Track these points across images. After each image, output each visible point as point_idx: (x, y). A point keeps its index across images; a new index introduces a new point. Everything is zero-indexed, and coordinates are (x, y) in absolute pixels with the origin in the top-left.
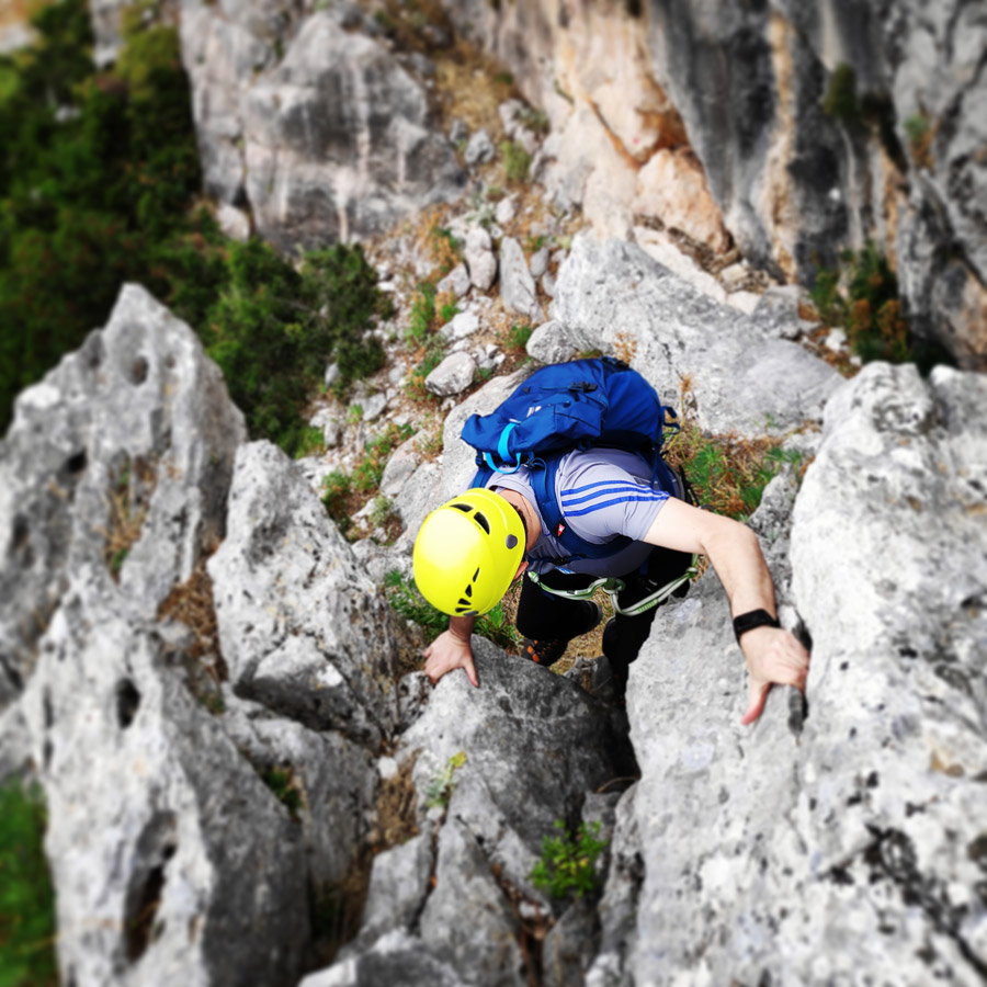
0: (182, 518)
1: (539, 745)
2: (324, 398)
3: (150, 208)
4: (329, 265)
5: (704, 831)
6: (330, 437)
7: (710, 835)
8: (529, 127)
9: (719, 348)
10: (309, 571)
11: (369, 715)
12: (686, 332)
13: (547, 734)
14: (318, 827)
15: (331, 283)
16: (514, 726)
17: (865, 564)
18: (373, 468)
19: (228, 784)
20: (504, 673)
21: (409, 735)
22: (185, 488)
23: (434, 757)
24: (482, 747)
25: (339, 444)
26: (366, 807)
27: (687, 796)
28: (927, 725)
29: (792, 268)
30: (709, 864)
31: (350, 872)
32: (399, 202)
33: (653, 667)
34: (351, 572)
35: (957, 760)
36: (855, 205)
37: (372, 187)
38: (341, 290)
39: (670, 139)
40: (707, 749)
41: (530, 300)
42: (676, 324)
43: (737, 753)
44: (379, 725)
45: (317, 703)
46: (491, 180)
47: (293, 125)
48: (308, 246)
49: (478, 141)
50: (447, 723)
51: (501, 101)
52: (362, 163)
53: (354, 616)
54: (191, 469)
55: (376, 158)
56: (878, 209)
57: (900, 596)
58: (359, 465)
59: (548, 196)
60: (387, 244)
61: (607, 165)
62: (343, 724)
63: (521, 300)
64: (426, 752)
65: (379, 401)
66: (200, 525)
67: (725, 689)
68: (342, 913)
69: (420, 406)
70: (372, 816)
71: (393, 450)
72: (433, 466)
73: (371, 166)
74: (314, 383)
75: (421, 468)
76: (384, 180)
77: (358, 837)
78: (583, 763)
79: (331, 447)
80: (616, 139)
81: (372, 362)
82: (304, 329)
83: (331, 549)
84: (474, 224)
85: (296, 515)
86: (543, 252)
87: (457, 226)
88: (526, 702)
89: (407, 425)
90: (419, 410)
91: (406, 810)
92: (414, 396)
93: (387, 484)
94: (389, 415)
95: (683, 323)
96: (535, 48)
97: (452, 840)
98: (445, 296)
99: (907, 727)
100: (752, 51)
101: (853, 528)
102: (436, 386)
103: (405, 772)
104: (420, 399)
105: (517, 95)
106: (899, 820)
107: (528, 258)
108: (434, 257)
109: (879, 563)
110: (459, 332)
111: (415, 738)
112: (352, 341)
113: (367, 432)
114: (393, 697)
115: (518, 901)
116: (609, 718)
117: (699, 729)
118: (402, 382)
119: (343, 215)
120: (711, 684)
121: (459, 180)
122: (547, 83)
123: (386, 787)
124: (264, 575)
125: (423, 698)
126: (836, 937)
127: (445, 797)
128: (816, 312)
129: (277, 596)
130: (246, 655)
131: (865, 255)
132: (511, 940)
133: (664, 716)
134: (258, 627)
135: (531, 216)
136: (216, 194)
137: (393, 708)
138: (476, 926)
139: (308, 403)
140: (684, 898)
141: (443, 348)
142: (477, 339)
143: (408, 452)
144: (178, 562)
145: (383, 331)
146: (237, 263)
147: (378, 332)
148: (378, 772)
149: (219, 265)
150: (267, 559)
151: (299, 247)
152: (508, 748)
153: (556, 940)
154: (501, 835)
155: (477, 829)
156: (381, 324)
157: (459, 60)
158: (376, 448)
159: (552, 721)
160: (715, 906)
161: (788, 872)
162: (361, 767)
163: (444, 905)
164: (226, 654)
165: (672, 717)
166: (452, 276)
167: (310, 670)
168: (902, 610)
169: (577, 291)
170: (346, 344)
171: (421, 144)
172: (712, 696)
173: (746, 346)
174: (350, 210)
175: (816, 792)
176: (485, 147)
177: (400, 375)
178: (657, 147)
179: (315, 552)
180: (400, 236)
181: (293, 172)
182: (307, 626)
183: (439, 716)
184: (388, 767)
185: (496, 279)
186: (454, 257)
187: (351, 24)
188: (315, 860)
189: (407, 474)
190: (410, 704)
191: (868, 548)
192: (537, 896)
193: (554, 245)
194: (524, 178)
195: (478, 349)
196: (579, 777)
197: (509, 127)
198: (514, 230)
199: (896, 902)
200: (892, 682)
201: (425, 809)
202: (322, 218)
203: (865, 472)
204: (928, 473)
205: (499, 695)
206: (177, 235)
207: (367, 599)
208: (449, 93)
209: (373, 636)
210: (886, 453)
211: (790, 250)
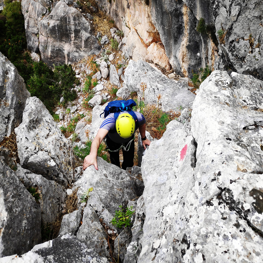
0: (8, 118)
1: (115, 187)
2: (60, 106)
3: (11, 52)
4: (62, 70)
5: (164, 200)
6: (61, 117)
7: (166, 200)
8: (118, 35)
9: (168, 90)
10: (47, 134)
11: (64, 176)
12: (159, 86)
13: (118, 184)
14: (46, 206)
15: (62, 75)
16: (108, 181)
17: (214, 117)
18: (73, 126)
19: (14, 189)
20: (106, 167)
21: (76, 183)
22: (9, 109)
23: (83, 189)
24: (98, 187)
25: (63, 119)
26: (62, 203)
27: (159, 190)
28: (236, 157)
29: (187, 74)
30: (166, 208)
31: (56, 221)
32: (82, 53)
33: (149, 157)
34: (61, 137)
35: (245, 168)
36: (204, 57)
37: (75, 49)
38: (65, 77)
39: (156, 40)
40: (165, 177)
41: (117, 82)
42: (157, 83)
43: (174, 177)
44: (67, 179)
45: (48, 171)
46: (108, 49)
47: (53, 31)
48: (56, 65)
49: (104, 38)
50: (88, 179)
51: (111, 28)
52: (72, 42)
53: (61, 148)
54: (12, 104)
55: (76, 41)
56: (210, 57)
57: (225, 125)
58: (69, 125)
59: (123, 54)
60: (78, 65)
61: (139, 46)
62: (56, 178)
63: (115, 82)
64: (81, 187)
65: (75, 108)
66: (14, 120)
67: (171, 161)
68: (52, 232)
69: (86, 109)
70: (64, 206)
71: (78, 121)
72: (90, 125)
73: (74, 43)
74: (57, 102)
75: (86, 126)
76: (78, 47)
77: (59, 211)
78: (128, 193)
79: (61, 120)
80: (142, 39)
81: (74, 97)
82: (54, 87)
83: (54, 129)
84: (103, 60)
85: (44, 119)
86: (121, 69)
87: (98, 61)
88: (112, 175)
89: (83, 114)
90: (86, 110)
91: (74, 204)
92: (85, 106)
93: (77, 130)
94: (78, 112)
95: (158, 83)
96: (120, 14)
97: (88, 211)
98: (94, 80)
99: (230, 158)
100: (178, 15)
101: (211, 108)
102: (91, 104)
103: (75, 193)
104: (87, 107)
105: (115, 26)
106: (228, 185)
107: (117, 70)
108: (91, 69)
109: (219, 117)
110: (98, 90)
111: (78, 184)
112: (68, 91)
113: (71, 116)
114: (72, 172)
115: (107, 229)
116: (136, 181)
117: (163, 172)
118: (82, 103)
119: (66, 56)
120: (166, 160)
121: (99, 48)
122: (124, 24)
123: (69, 197)
124: (32, 133)
125: (82, 174)
126: (208, 222)
127: (86, 200)
128: (193, 84)
129: (36, 139)
130: (25, 155)
131: (206, 70)
132: (105, 239)
133: (153, 169)
134: (30, 148)
135: (118, 59)
136: (31, 49)
137: (72, 175)
138: (94, 235)
139: (55, 108)
140: (158, 219)
141: (93, 94)
142: (103, 91)
143: (83, 122)
144: (6, 131)
145: (77, 88)
146: (36, 68)
147: (75, 89)
148: (66, 193)
149: (31, 69)
150: (34, 130)
151: (54, 65)
152: (106, 187)
153: (118, 240)
154: (103, 210)
155: (96, 209)
156: (76, 87)
157: (100, 16)
158: (74, 120)
159: (119, 181)
160: (168, 220)
161: (192, 205)
162: (61, 191)
163: (84, 229)
164: (19, 157)
165: (155, 169)
166: (96, 74)
167: (46, 161)
168: (226, 128)
169: (130, 75)
170: (66, 92)
171: (89, 38)
172: (167, 163)
173: (175, 90)
174: (68, 55)
175: (201, 180)
176: (106, 40)
177: (81, 101)
178: (152, 42)
179: (49, 130)
180: (82, 63)
181: (52, 44)
182: (45, 149)
183: (86, 177)
184: (69, 192)
185: (108, 76)
186: (97, 69)
187: (70, 4)
188: (44, 216)
189: (82, 127)
190: (77, 175)
191: (215, 113)
192: (113, 228)
193: (124, 67)
194: (117, 48)
195: (103, 94)
196: (127, 197)
197: (113, 35)
198: (113, 63)
199: (227, 210)
200: (224, 146)
201: (80, 203)
202: (60, 57)
203: (214, 95)
204: (231, 97)
205: (104, 173)
206: (19, 60)
207: (65, 144)
208: (97, 25)
209: (66, 154)
210: (219, 91)
211: (186, 70)
